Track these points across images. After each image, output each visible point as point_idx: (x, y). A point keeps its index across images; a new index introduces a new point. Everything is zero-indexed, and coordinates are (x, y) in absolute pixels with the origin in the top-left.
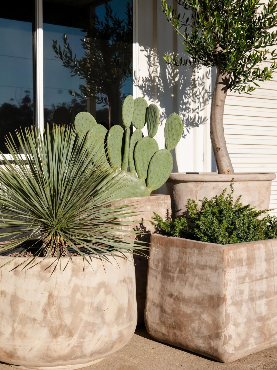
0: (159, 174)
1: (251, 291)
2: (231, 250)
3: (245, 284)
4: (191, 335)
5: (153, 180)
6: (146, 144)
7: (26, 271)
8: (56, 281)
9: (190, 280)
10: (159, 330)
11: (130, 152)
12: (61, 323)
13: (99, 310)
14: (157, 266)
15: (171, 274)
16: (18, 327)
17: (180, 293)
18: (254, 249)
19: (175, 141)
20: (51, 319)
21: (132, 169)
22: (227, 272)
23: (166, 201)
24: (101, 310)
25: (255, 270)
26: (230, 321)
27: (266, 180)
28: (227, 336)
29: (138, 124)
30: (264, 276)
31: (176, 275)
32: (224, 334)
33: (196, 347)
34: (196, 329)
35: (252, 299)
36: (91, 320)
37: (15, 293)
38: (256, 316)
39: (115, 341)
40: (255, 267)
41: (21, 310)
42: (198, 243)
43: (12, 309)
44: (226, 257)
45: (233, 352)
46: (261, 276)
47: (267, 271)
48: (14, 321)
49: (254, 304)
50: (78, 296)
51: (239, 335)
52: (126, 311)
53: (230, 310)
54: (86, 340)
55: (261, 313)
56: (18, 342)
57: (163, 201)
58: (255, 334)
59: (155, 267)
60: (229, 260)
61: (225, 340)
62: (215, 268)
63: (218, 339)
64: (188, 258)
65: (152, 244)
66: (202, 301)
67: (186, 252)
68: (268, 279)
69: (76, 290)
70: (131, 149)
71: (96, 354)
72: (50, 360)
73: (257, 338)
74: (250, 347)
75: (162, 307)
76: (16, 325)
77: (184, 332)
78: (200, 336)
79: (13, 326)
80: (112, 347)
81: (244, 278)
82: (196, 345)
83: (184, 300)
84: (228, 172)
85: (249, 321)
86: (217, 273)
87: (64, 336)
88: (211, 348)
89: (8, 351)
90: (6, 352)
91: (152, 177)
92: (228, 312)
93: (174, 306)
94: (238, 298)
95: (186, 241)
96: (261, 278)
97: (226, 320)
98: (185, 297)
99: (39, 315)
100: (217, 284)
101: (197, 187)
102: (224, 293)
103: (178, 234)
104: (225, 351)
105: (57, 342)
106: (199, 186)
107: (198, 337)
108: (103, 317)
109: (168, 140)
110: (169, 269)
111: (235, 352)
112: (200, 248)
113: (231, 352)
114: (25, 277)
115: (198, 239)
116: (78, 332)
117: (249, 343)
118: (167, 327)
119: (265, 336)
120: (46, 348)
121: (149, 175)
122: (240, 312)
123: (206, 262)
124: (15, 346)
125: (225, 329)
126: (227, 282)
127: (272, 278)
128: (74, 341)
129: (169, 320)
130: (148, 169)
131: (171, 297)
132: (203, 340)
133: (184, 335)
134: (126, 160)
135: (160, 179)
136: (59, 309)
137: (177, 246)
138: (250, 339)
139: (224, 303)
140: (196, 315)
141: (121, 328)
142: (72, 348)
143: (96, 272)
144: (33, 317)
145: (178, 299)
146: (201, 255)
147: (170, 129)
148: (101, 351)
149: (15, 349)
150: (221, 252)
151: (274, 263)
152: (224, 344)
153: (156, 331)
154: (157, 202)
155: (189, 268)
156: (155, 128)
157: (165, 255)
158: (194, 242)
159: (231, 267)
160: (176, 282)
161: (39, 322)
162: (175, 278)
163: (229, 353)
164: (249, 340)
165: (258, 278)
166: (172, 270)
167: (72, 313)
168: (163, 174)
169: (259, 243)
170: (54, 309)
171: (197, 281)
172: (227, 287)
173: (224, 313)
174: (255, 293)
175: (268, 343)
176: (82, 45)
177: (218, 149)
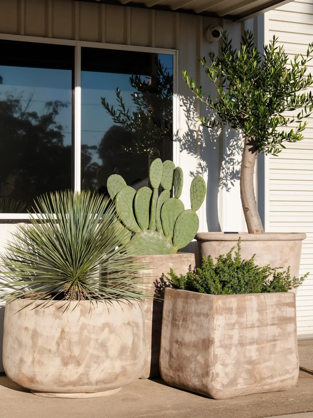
0: (184, 234)
1: (241, 337)
2: (220, 299)
3: (234, 330)
4: (190, 375)
5: (178, 239)
6: (171, 205)
7: (44, 311)
8: (68, 319)
9: (190, 326)
10: (168, 374)
11: (157, 212)
12: (71, 354)
13: (103, 346)
14: (168, 316)
15: (177, 322)
16: (37, 357)
17: (183, 339)
18: (245, 300)
19: (199, 202)
20: (63, 350)
21: (159, 228)
22: (216, 318)
23: (189, 259)
24: (105, 346)
25: (246, 319)
26: (218, 361)
27: (288, 240)
28: (215, 373)
29: (166, 186)
30: (256, 325)
31: (180, 323)
32: (212, 372)
33: (193, 385)
34: (193, 369)
35: (242, 344)
36: (96, 353)
37: (35, 328)
38: (245, 359)
39: (118, 373)
40: (245, 316)
41: (40, 342)
42: (196, 294)
43: (33, 342)
44: (215, 306)
45: (221, 389)
46: (253, 324)
47: (258, 320)
48: (34, 352)
49: (244, 349)
50: (85, 332)
51: (226, 374)
52: (129, 349)
53: (218, 351)
54: (91, 369)
55: (251, 357)
56: (37, 369)
57: (186, 259)
58: (244, 375)
59: (167, 318)
60: (217, 308)
61: (212, 377)
62: (207, 315)
63: (207, 376)
64: (189, 307)
65: (166, 296)
66: (198, 344)
67: (188, 302)
68: (260, 328)
69: (83, 327)
70: (157, 210)
71: (101, 383)
72: (62, 384)
73: (246, 379)
74: (239, 387)
75: (170, 353)
76: (35, 355)
77: (185, 373)
78: (196, 375)
79: (33, 356)
80: (116, 379)
81: (234, 325)
82: (193, 384)
83: (185, 344)
84: (257, 232)
85: (238, 363)
86: (208, 319)
87: (73, 365)
88: (203, 385)
89: (29, 377)
90: (28, 378)
91: (178, 236)
92: (216, 353)
93: (178, 350)
94: (227, 342)
95: (188, 292)
96: (253, 326)
97: (214, 359)
98: (186, 342)
99: (53, 347)
100: (208, 329)
101: (219, 245)
102: (212, 336)
103: (183, 287)
104: (213, 387)
105: (67, 369)
106: (221, 245)
107: (194, 376)
108: (106, 351)
109: (193, 201)
110: (176, 318)
111: (223, 388)
112: (197, 298)
113: (218, 389)
114: (43, 316)
115: (197, 290)
116: (85, 362)
117: (238, 382)
118: (174, 370)
119: (255, 378)
120: (59, 374)
121: (175, 234)
122: (228, 354)
123: (201, 310)
124: (35, 372)
125: (213, 367)
126: (215, 327)
127: (265, 328)
128: (81, 369)
129: (175, 363)
130: (174, 228)
131: (177, 343)
132: (198, 379)
133: (185, 376)
134: (153, 220)
135: (186, 238)
136: (70, 342)
137: (182, 298)
138: (239, 379)
139: (213, 345)
140: (193, 357)
141: (124, 363)
142: (80, 376)
143: (101, 314)
144: (49, 349)
145: (180, 344)
146: (197, 304)
147: (195, 191)
148: (105, 381)
149: (35, 375)
150: (210, 301)
151: (267, 314)
152: (212, 380)
153: (166, 375)
154: (179, 260)
155: (189, 316)
156: (179, 190)
157: (174, 306)
158: (194, 293)
159: (219, 314)
160: (181, 328)
161: (54, 352)
162: (180, 326)
163: (217, 389)
164: (237, 379)
165: (249, 326)
166: (178, 319)
167: (80, 347)
168: (188, 233)
169: (251, 295)
170: (65, 343)
171: (194, 327)
172: (215, 331)
173: (212, 354)
174: (245, 339)
175: (259, 385)
176: (132, 99)
177: (247, 209)
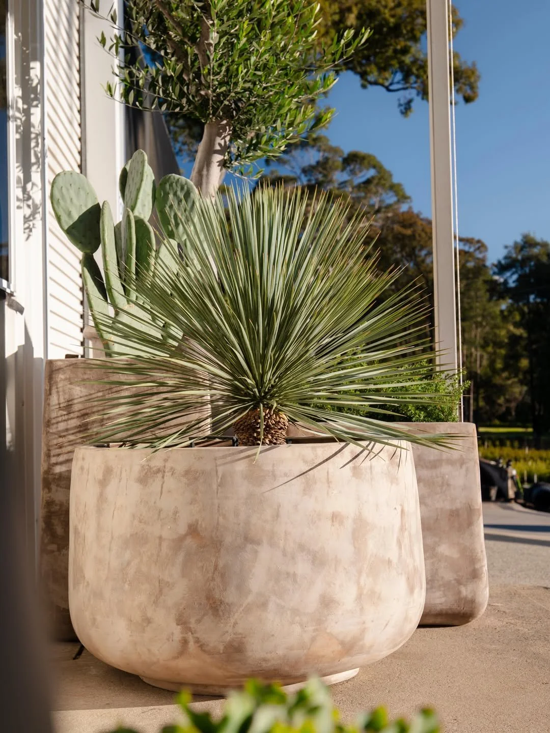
7: (371, 467)
16: (367, 583)
20: (406, 557)
32: (486, 570)
37: (360, 512)
41: (371, 546)
43: (355, 547)
48: (360, 572)
56: (369, 614)
62: (460, 462)
63: (475, 580)
76: (363, 579)
78: (436, 585)
79: (358, 583)
86: (463, 469)
88: (460, 600)
100: (466, 489)
107: (432, 588)
114: (372, 480)
132: (443, 591)
139: (481, 518)
144: (387, 558)
152: (486, 586)
161: (396, 564)
